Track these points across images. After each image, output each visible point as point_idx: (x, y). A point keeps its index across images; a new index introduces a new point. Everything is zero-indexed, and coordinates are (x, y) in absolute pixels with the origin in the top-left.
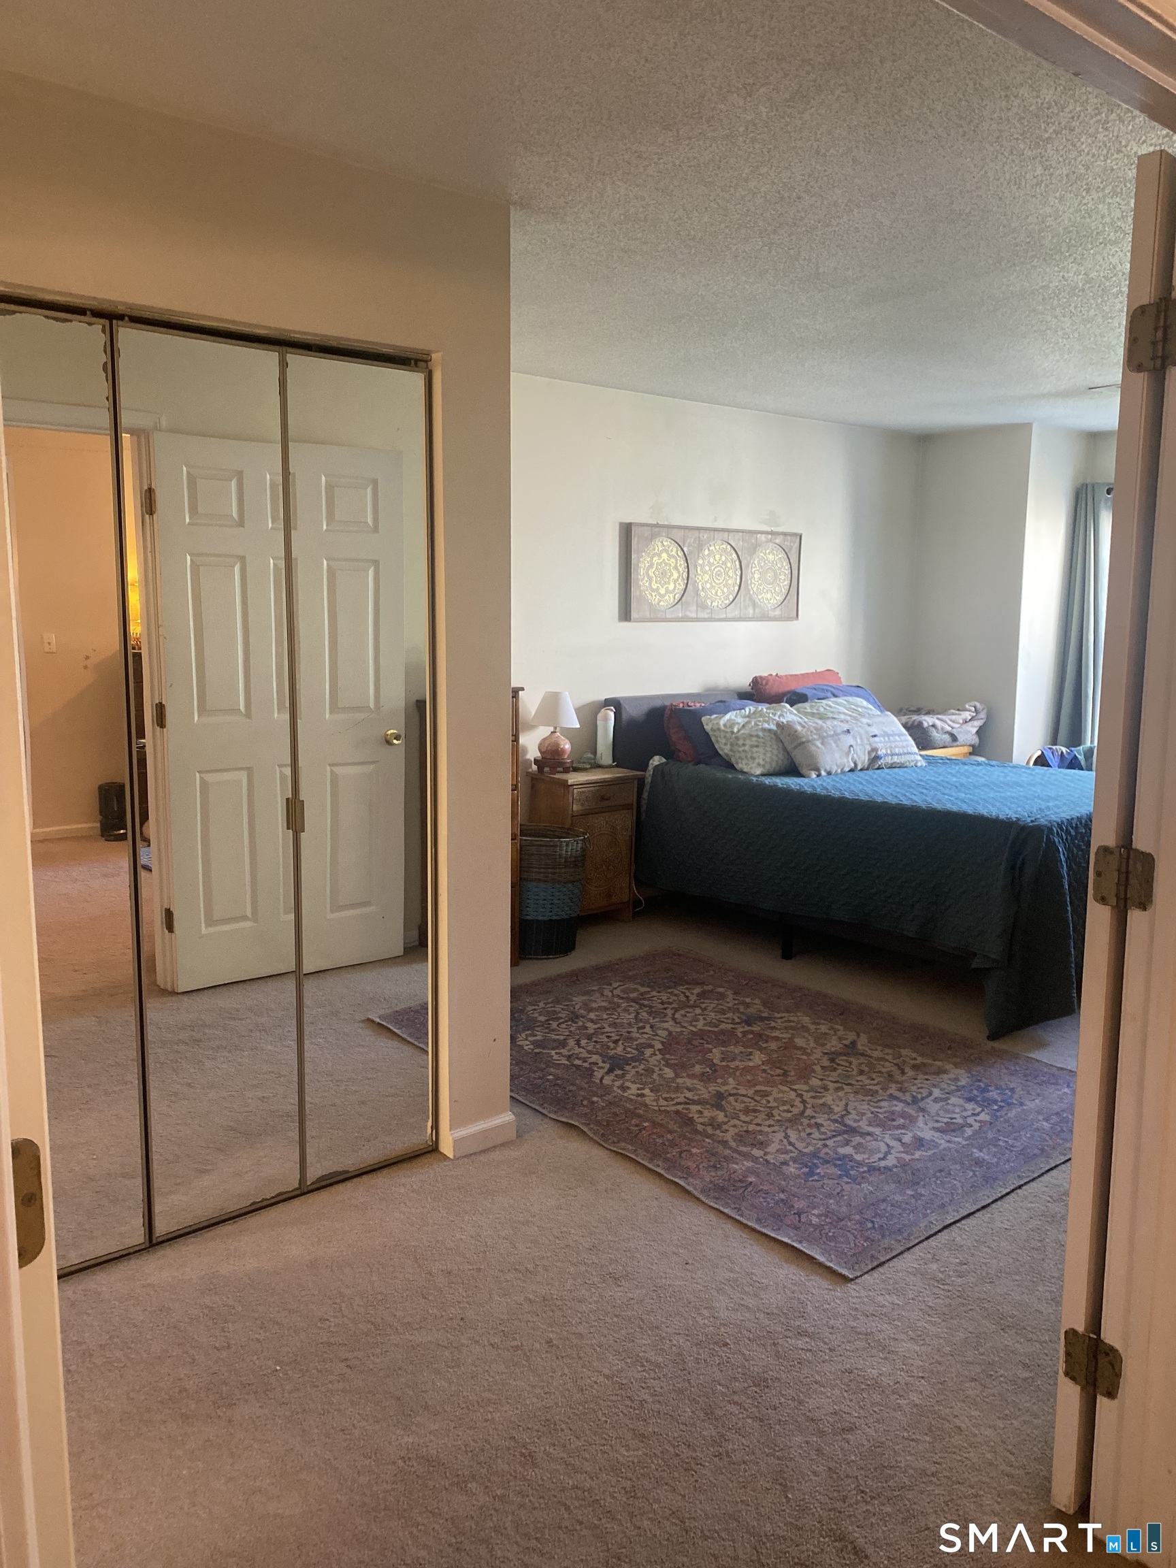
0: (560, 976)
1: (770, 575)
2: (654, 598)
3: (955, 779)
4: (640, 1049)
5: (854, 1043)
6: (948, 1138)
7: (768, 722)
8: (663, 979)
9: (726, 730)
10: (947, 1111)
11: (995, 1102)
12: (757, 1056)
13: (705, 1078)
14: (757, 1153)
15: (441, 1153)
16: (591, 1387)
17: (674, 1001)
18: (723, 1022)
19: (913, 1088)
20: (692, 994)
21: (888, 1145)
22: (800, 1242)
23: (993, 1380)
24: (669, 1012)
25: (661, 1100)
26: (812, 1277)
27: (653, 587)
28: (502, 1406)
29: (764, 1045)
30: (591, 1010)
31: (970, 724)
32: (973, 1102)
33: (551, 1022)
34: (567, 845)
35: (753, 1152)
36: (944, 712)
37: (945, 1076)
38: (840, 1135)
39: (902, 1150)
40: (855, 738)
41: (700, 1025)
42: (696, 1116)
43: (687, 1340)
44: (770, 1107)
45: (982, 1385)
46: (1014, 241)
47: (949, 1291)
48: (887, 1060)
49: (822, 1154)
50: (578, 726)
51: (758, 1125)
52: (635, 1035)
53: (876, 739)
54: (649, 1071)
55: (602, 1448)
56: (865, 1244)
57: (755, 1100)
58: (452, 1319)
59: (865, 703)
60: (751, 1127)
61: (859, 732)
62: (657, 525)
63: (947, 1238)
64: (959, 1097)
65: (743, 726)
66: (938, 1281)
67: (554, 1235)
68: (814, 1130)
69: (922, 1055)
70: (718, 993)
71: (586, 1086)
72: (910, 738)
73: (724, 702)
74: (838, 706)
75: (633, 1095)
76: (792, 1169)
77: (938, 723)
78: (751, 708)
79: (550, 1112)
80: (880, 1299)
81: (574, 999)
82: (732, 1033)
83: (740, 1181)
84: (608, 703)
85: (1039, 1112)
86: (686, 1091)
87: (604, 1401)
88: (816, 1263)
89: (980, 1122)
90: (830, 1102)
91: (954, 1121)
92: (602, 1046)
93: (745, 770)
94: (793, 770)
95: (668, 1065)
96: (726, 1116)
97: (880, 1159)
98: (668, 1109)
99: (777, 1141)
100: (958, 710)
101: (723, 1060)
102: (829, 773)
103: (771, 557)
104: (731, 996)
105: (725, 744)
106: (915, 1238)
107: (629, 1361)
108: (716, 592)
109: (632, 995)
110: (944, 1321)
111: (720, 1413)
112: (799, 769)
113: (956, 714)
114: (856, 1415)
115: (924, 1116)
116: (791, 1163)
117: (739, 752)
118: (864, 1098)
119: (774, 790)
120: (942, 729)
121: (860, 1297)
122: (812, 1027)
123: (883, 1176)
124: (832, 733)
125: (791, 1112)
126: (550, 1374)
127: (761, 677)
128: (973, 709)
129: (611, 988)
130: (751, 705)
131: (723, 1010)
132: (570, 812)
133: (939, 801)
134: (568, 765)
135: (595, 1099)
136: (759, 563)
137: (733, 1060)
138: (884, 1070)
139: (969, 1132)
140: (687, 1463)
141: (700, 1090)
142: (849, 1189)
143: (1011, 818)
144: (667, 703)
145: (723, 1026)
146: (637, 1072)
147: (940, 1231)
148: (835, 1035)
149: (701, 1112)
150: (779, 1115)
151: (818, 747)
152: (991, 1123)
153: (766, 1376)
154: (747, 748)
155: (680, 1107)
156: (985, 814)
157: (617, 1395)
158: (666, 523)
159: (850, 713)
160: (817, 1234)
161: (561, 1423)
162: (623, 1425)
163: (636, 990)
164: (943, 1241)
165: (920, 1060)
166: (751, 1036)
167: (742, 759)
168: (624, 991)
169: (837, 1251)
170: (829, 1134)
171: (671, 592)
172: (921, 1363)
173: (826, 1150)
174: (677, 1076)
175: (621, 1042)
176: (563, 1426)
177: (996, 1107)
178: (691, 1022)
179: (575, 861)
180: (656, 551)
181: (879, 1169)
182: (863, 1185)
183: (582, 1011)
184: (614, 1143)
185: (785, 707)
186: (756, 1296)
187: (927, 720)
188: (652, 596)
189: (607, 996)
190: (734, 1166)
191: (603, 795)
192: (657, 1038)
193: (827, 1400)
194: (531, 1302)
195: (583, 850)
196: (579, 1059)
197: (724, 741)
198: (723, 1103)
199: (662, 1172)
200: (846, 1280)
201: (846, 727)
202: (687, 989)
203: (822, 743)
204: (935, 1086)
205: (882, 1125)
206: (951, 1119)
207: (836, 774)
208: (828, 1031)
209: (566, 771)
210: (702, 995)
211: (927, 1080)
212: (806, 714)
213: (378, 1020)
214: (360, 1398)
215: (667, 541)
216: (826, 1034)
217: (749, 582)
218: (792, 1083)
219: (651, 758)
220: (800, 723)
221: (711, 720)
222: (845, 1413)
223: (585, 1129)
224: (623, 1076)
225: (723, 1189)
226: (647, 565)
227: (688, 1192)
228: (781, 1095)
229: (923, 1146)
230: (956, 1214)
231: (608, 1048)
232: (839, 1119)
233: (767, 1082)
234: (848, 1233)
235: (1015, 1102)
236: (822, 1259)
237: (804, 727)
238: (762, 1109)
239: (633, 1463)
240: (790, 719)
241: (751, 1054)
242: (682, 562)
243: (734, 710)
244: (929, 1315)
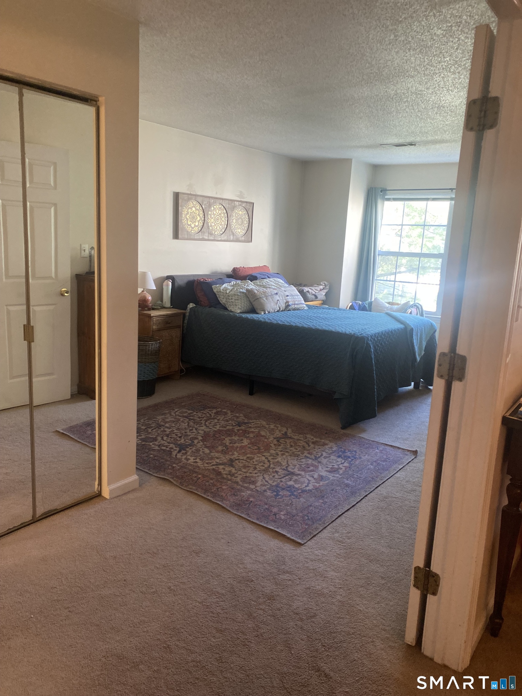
0: (150, 407)
1: (240, 221)
2: (189, 229)
3: (322, 316)
4: (192, 439)
5: (286, 433)
6: (333, 475)
7: (242, 289)
8: (198, 406)
9: (223, 292)
10: (330, 462)
11: (349, 457)
12: (245, 441)
13: (224, 452)
14: (252, 487)
15: (103, 497)
16: (193, 609)
17: (205, 416)
18: (228, 425)
19: (314, 453)
20: (212, 413)
21: (309, 480)
22: (278, 528)
23: (370, 586)
24: (203, 422)
25: (205, 463)
26: (285, 545)
27: (189, 223)
28: (151, 623)
29: (248, 436)
30: (166, 423)
31: (323, 291)
32: (340, 458)
33: (148, 429)
34: (152, 345)
35: (250, 486)
36: (312, 286)
37: (327, 447)
38: (287, 476)
39: (315, 481)
40: (279, 297)
41: (218, 427)
42: (222, 470)
43: (234, 580)
44: (255, 465)
45: (366, 589)
46: (371, 72)
47: (345, 546)
48: (301, 440)
49: (280, 485)
50: (155, 288)
51: (250, 473)
52: (188, 433)
53: (288, 297)
54: (198, 451)
55: (203, 639)
56: (306, 527)
57: (247, 461)
58: (119, 581)
59: (281, 281)
60: (248, 475)
61: (281, 294)
62: (191, 194)
63: (340, 521)
64: (334, 456)
65: (231, 290)
66: (340, 542)
67: (164, 534)
68: (275, 474)
69: (315, 437)
70: (223, 412)
71: (169, 459)
72: (301, 297)
73: (221, 279)
74: (271, 282)
75: (192, 462)
76: (269, 493)
77: (310, 290)
78: (234, 282)
79: (153, 473)
80: (316, 552)
81: (158, 417)
82: (233, 430)
83: (247, 501)
84: (168, 278)
85: (368, 461)
86: (216, 459)
87: (200, 615)
88: (286, 538)
89: (345, 467)
90: (280, 461)
91: (334, 467)
92: (174, 440)
93: (233, 310)
94: (253, 311)
95: (206, 447)
96: (236, 470)
97: (306, 486)
98: (209, 468)
99: (260, 480)
100: (318, 285)
101: (230, 443)
102: (269, 312)
103: (240, 212)
104: (230, 414)
105: (223, 298)
106: (327, 522)
107: (209, 593)
108: (217, 228)
109: (185, 415)
110: (345, 560)
111: (255, 615)
112: (256, 310)
113: (317, 287)
114: (316, 609)
115: (321, 465)
116: (268, 490)
117: (230, 302)
118: (294, 458)
119: (247, 319)
120: (312, 293)
121: (308, 552)
122: (267, 426)
123: (308, 494)
124: (270, 294)
125: (264, 466)
126: (172, 604)
127: (236, 268)
128: (324, 284)
129: (174, 411)
130: (233, 281)
131: (227, 420)
132: (152, 330)
133: (319, 325)
134: (150, 307)
135: (174, 465)
136: (235, 215)
137: (235, 443)
138: (300, 444)
139: (341, 472)
140: (244, 642)
141: (222, 458)
142: (295, 501)
143: (351, 333)
144: (196, 279)
145: (228, 427)
146: (192, 451)
147: (337, 518)
148: (277, 429)
149: (224, 469)
150: (259, 468)
151: (264, 301)
152: (349, 467)
153: (273, 595)
154: (233, 300)
155: (214, 467)
156: (340, 331)
157: (206, 611)
158: (194, 193)
159: (276, 285)
160: (284, 524)
161: (181, 629)
162: (211, 626)
163: (186, 412)
164: (339, 523)
165: (315, 439)
166: (241, 432)
167: (231, 305)
168: (180, 413)
169: (295, 531)
170: (282, 476)
171: (197, 226)
172: (339, 581)
173: (282, 483)
174: (211, 452)
175: (183, 437)
176: (182, 630)
177: (350, 460)
178: (213, 426)
179: (155, 353)
180: (190, 206)
181: (306, 491)
182: (300, 499)
183: (162, 423)
184: (186, 486)
185: (249, 282)
186: (262, 556)
187: (306, 289)
188: (188, 227)
189: (173, 416)
190: (243, 493)
191: (167, 322)
192: (199, 434)
193: (302, 603)
194: (158, 568)
195: (159, 347)
196: (164, 446)
197: (222, 297)
198: (234, 463)
199: (211, 499)
200: (300, 544)
201: (276, 292)
202: (209, 410)
203: (266, 299)
204: (323, 451)
205: (303, 470)
206: (333, 466)
207: (272, 313)
208: (274, 428)
209: (149, 309)
210: (217, 413)
211: (320, 448)
212: (258, 285)
213: (62, 431)
214: (78, 627)
215: (195, 202)
216: (273, 429)
217: (231, 224)
218: (262, 452)
219: (189, 304)
220: (256, 290)
221: (216, 287)
222: (310, 608)
223: (172, 480)
224: (186, 453)
225: (239, 505)
226: (186, 213)
227: (223, 507)
228: (258, 459)
229: (323, 479)
230: (342, 510)
231: (177, 440)
232: (285, 468)
233: (252, 453)
234: (298, 522)
235: (358, 457)
236: (289, 536)
237: (258, 291)
238: (251, 466)
239: (218, 645)
240: (251, 288)
241: (242, 440)
242: (202, 213)
243: (227, 283)
244: (338, 558)
